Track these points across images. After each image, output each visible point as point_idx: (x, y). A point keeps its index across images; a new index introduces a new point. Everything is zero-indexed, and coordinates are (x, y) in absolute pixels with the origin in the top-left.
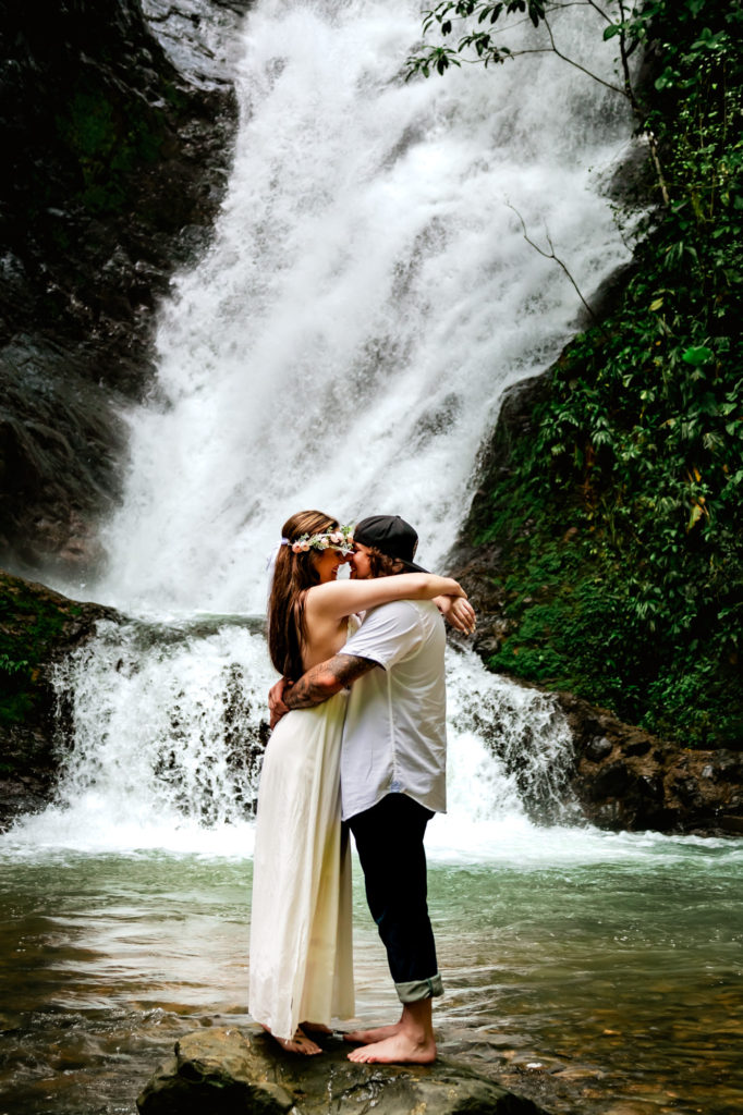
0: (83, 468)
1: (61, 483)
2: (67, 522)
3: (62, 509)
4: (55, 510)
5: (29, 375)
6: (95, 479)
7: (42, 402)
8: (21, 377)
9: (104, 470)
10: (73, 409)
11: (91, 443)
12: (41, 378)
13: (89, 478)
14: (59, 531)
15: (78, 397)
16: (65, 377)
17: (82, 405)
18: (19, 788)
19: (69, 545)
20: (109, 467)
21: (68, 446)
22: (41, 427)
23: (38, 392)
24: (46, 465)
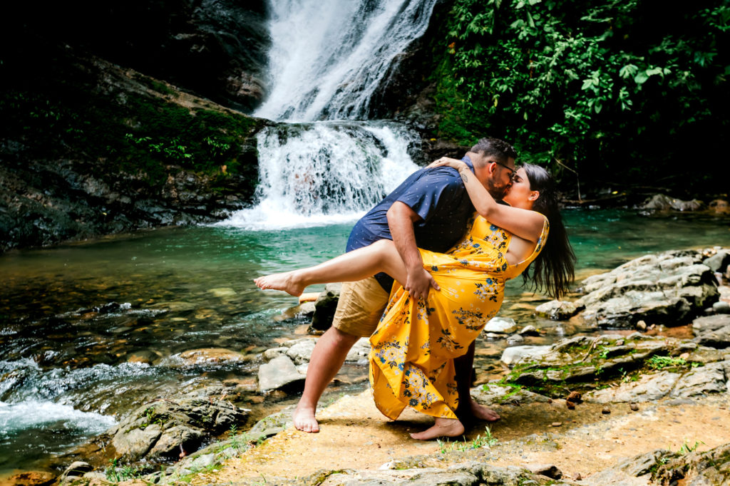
0: (246, 51)
1: (237, 59)
2: (240, 77)
3: (238, 71)
4: (235, 71)
5: (218, 9)
6: (251, 55)
7: (225, 21)
8: (214, 10)
9: (255, 51)
10: (239, 24)
11: (249, 39)
12: (224, 10)
13: (249, 55)
14: (237, 81)
15: (241, 18)
16: (235, 9)
17: (243, 21)
18: (235, 198)
19: (243, 88)
20: (257, 50)
21: (239, 42)
22: (226, 33)
23: (223, 17)
24: (230, 51)
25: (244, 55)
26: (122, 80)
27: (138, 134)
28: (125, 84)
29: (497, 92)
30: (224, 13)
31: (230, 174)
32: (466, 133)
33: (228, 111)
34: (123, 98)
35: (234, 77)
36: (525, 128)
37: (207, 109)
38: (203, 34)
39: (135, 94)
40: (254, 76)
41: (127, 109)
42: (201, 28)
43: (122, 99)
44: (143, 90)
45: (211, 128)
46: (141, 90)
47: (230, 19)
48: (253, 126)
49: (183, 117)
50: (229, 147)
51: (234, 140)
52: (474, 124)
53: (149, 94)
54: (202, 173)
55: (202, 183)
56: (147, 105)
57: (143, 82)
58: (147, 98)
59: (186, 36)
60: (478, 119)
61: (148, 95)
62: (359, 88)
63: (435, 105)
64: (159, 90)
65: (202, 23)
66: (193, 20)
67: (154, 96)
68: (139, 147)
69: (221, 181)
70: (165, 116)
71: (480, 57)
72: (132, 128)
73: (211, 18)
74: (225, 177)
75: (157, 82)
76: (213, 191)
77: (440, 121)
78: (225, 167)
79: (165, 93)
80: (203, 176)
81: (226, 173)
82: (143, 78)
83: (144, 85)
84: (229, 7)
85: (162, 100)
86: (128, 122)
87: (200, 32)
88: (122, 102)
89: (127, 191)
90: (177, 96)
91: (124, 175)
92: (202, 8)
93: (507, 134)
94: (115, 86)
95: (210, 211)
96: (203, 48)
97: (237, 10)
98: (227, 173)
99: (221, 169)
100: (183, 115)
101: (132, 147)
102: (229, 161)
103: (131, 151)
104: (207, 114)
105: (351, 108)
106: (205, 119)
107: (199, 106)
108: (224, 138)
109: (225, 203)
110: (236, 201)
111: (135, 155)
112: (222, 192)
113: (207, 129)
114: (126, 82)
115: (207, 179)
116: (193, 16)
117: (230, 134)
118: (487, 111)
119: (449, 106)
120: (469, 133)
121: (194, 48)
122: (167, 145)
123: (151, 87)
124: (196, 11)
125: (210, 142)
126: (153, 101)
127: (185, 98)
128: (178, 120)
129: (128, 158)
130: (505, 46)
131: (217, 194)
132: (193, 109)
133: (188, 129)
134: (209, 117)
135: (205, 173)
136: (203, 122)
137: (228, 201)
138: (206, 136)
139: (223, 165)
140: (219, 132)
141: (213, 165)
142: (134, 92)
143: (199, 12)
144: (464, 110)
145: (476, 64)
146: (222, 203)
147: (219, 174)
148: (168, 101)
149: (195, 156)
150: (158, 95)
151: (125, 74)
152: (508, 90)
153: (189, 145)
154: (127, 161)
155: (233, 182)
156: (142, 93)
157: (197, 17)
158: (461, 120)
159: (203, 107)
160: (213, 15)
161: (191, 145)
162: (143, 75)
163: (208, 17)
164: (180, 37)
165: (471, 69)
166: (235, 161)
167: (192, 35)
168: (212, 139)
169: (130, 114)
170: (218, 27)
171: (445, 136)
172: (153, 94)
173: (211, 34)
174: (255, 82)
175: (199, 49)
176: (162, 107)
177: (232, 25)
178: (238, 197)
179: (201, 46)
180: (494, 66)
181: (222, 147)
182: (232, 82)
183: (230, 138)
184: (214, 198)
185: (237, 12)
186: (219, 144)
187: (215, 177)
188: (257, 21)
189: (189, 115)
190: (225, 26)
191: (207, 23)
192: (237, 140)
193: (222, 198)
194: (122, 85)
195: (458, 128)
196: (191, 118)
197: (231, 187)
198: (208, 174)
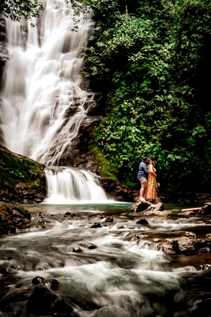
27: (4, 167)
29: (122, 160)
31: (38, 185)
32: (110, 174)
36: (132, 173)
50: (37, 174)
51: (38, 171)
52: (113, 171)
53: (5, 151)
54: (28, 184)
55: (29, 188)
56: (6, 155)
58: (5, 153)
60: (114, 169)
62: (51, 155)
63: (96, 164)
68: (5, 172)
69: (35, 188)
71: (115, 147)
72: (2, 164)
74: (36, 186)
76: (33, 191)
77: (101, 169)
81: (36, 184)
85: (10, 154)
93: (124, 175)
95: (34, 199)
101: (3, 172)
102: (37, 180)
105: (50, 163)
106: (26, 163)
108: (35, 170)
110: (41, 196)
112: (36, 192)
113: (28, 167)
115: (30, 186)
118: (117, 167)
119: (103, 164)
120: (112, 174)
122: (15, 172)
125: (30, 172)
128: (18, 162)
129: (2, 176)
130: (125, 144)
132: (21, 158)
133: (21, 166)
134: (28, 162)
138: (29, 169)
139: (35, 181)
140: (32, 168)
141: (31, 181)
144: (109, 166)
145: (114, 150)
147: (34, 184)
148: (12, 154)
149: (25, 177)
152: (127, 160)
153: (22, 172)
155: (39, 188)
156: (3, 150)
158: (108, 169)
165: (112, 151)
166: (39, 180)
168: (31, 170)
171: (104, 175)
178: (41, 194)
180: (121, 151)
181: (35, 174)
184: (34, 194)
186: (34, 172)
189: (21, 161)
195: (108, 172)
197: (39, 190)
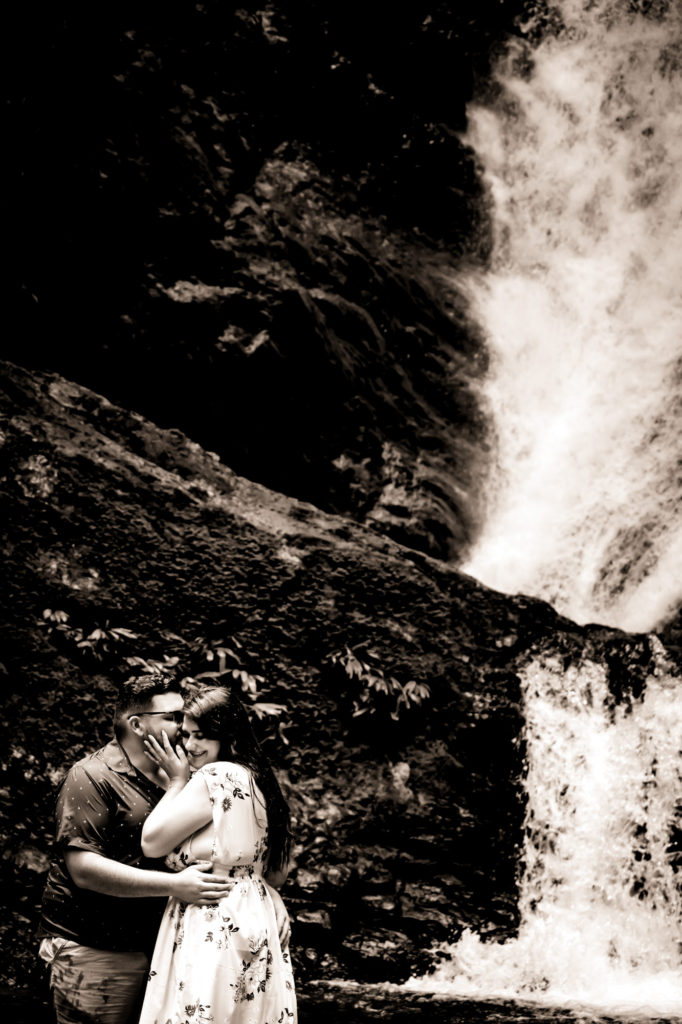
0: (399, 370)
1: (369, 394)
3: (370, 439)
4: (360, 439)
5: (312, 212)
6: (418, 389)
7: (335, 257)
8: (299, 211)
9: (433, 376)
10: (381, 270)
11: (410, 329)
12: (329, 216)
13: (408, 386)
14: (366, 475)
15: (386, 248)
16: (364, 216)
17: (393, 263)
18: (434, 895)
19: (385, 500)
20: (441, 370)
21: (377, 333)
22: (334, 299)
23: (327, 239)
24: (347, 362)
25: (394, 384)
26: (39, 412)
27: (86, 614)
28: (48, 427)
30: (331, 227)
31: (422, 800)
33: (419, 561)
34: (40, 476)
35: (357, 460)
37: (342, 544)
38: (265, 290)
39: (83, 464)
40: (426, 463)
41: (54, 517)
42: (257, 269)
43: (34, 480)
44: (112, 453)
45: (358, 617)
46: (104, 454)
47: (349, 249)
48: (512, 624)
49: (256, 564)
50: (424, 693)
51: (441, 669)
53: (132, 469)
54: (316, 783)
55: (316, 821)
56: (123, 508)
57: (108, 425)
58: (126, 485)
59: (203, 291)
61: (129, 475)
64: (162, 461)
65: (261, 252)
66: (230, 239)
67: (150, 479)
68: (87, 663)
70: (189, 556)
72: (68, 590)
73: (287, 240)
74: (404, 807)
75: (153, 434)
76: (354, 857)
78: (402, 771)
79: (186, 473)
80: (318, 795)
81: (406, 794)
82: (105, 412)
83: (115, 439)
84: (344, 210)
85: (181, 500)
86: (54, 566)
87: (252, 284)
88: (34, 488)
89: (31, 828)
90: (226, 490)
91: (29, 766)
92: (260, 200)
94: (13, 429)
95: (343, 936)
96: (261, 339)
97: (370, 222)
98: (410, 795)
99: (388, 777)
100: (259, 557)
102: (422, 747)
103: (58, 675)
104: (346, 562)
106: (335, 583)
107: (312, 533)
108: (406, 659)
109: (398, 909)
110: (435, 905)
111: (70, 692)
112: (388, 863)
113: (343, 620)
114: (50, 419)
115: (333, 810)
116: (229, 224)
117: (429, 648)
121: (229, 336)
123: (137, 447)
124: (239, 207)
125: (353, 668)
126: (146, 494)
127: (258, 501)
128: (238, 578)
129: (46, 703)
131: (370, 872)
132: (291, 540)
133: (273, 612)
134: (351, 577)
135: (327, 787)
136: (328, 590)
137: (407, 904)
138: (339, 644)
139: (396, 761)
140: (386, 632)
141: (355, 758)
142: (78, 457)
143: (248, 211)
146: (389, 906)
147: (381, 794)
148: (201, 504)
149: (296, 716)
150: (166, 478)
151: (45, 389)
153: (272, 673)
154: (39, 714)
156: (110, 465)
157: (242, 230)
159: (328, 538)
160: (296, 229)
161: (282, 675)
162: (106, 403)
163: (278, 236)
164: (185, 292)
166: (440, 749)
167: (227, 291)
168: (362, 656)
169: (64, 536)
170: (311, 275)
172: (147, 470)
173: (294, 294)
174: (428, 486)
175: (248, 342)
176: (180, 522)
177: (356, 273)
178: (449, 891)
179: (256, 333)
181: (398, 692)
182: (349, 474)
183: (427, 661)
184: (356, 885)
185: (373, 228)
186: (387, 678)
187: (364, 802)
188: (435, 265)
189: (278, 562)
190: (334, 272)
191: (276, 254)
192: (453, 672)
193: (387, 890)
194: (36, 429)
196: (283, 572)
197: (420, 849)
198: (337, 791)
